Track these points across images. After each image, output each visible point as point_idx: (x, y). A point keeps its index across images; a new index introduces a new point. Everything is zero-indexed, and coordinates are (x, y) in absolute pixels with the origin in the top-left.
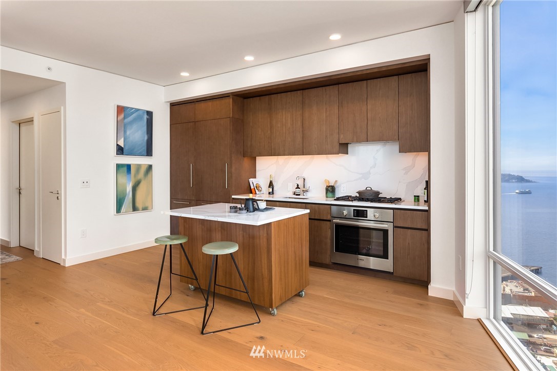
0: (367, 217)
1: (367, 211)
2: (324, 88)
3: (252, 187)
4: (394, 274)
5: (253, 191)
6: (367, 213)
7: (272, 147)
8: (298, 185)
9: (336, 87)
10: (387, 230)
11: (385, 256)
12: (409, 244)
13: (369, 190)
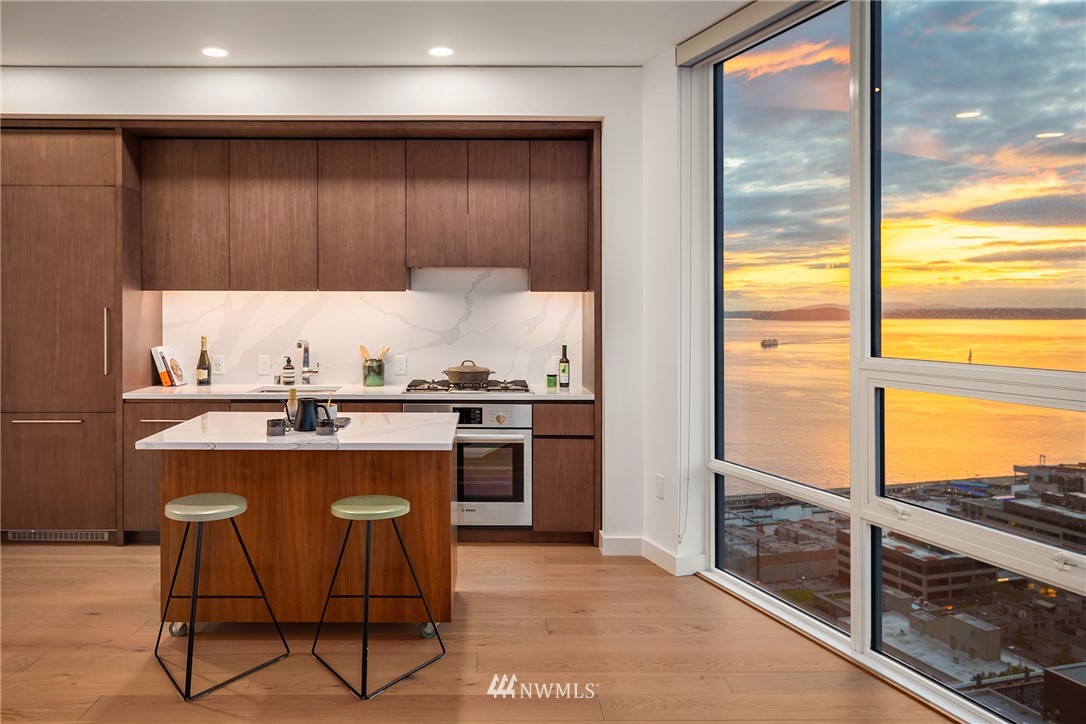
0: (481, 422)
1: (481, 409)
2: (371, 142)
3: (161, 369)
4: (535, 529)
5: (164, 379)
6: (481, 414)
7: (233, 270)
8: (289, 361)
9: (400, 145)
10: (521, 446)
11: (518, 496)
12: (561, 466)
13: (468, 367)
